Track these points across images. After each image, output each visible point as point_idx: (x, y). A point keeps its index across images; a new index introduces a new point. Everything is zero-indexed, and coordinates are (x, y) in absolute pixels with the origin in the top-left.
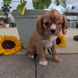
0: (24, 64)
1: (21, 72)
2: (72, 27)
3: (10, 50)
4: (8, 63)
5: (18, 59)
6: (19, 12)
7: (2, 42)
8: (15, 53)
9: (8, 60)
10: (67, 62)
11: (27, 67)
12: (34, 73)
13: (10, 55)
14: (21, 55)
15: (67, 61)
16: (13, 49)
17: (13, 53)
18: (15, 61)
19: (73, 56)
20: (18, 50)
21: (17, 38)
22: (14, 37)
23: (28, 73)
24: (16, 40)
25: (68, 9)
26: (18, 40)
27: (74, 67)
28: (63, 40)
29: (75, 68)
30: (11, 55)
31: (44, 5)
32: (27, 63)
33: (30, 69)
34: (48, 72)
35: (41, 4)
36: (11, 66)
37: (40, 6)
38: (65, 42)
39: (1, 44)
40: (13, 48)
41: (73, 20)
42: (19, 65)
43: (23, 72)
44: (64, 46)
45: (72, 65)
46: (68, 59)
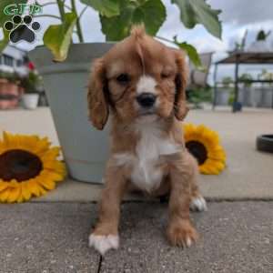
0: (65, 233)
1: (49, 263)
2: (259, 106)
4: (10, 230)
5: (47, 216)
8: (41, 194)
9: (12, 219)
10: (217, 229)
12: (94, 267)
13: (19, 201)
14: (59, 202)
15: (219, 226)
16: (32, 180)
17: (33, 196)
18: (33, 224)
20: (50, 185)
21: (50, 144)
23: (72, 267)
24: (45, 150)
25: (244, 40)
26: (53, 149)
27: (243, 250)
28: (214, 152)
29: (243, 252)
30: (24, 201)
32: (73, 230)
33: (79, 253)
34: (141, 265)
35: (129, 22)
36: (17, 239)
37: (126, 29)
38: (221, 156)
40: (33, 177)
41: (262, 78)
42: (46, 238)
43: (53, 262)
44: (217, 172)
45: (236, 240)
46: (226, 219)
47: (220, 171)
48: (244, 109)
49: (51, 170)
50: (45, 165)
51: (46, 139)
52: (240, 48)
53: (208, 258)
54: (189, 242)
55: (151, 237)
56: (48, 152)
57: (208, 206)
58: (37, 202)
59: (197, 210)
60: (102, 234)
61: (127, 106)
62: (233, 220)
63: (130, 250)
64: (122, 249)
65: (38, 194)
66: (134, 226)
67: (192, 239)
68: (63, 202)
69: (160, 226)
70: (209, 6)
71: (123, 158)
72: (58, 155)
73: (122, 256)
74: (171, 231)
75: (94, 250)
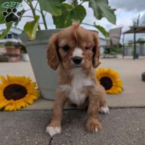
1: (25, 141)
3: (17, 101)
5: (28, 117)
7: (4, 88)
8: (26, 106)
9: (10, 119)
11: (38, 133)
13: (15, 110)
14: (34, 110)
15: (114, 121)
16: (21, 99)
17: (22, 107)
18: (20, 122)
19: (128, 112)
20: (31, 101)
21: (31, 80)
22: (27, 77)
23: (37, 143)
24: (29, 83)
33: (41, 136)
34: (71, 142)
35: (68, 18)
36: (12, 129)
37: (66, 22)
39: (2, 92)
40: (22, 97)
42: (26, 128)
43: (27, 140)
44: (117, 93)
45: (121, 129)
46: (118, 118)
47: (119, 92)
48: (140, 57)
49: (31, 94)
51: (29, 78)
52: (136, 24)
53: (105, 138)
54: (97, 130)
55: (78, 128)
56: (31, 85)
57: (110, 111)
59: (104, 113)
60: (53, 126)
61: (67, 62)
62: (122, 118)
63: (66, 134)
64: (63, 134)
65: (24, 106)
66: (70, 122)
67: (99, 129)
68: (37, 110)
69: (83, 122)
70: (110, 7)
71: (65, 87)
72: (35, 86)
73: (62, 137)
74: (88, 125)
75: (48, 134)
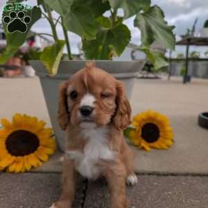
3: (26, 157)
4: (17, 198)
6: (45, 67)
7: (6, 136)
8: (38, 165)
10: (163, 202)
13: (23, 171)
16: (32, 155)
17: (33, 167)
18: (32, 193)
20: (45, 158)
24: (42, 129)
25: (194, 28)
28: (165, 132)
30: (26, 171)
31: (111, 46)
35: (104, 42)
37: (101, 47)
39: (4, 142)
40: (33, 152)
44: (166, 147)
46: (170, 193)
49: (46, 146)
50: (41, 142)
52: (190, 33)
56: (44, 131)
58: (36, 172)
62: (175, 194)
65: (35, 165)
68: (54, 172)
